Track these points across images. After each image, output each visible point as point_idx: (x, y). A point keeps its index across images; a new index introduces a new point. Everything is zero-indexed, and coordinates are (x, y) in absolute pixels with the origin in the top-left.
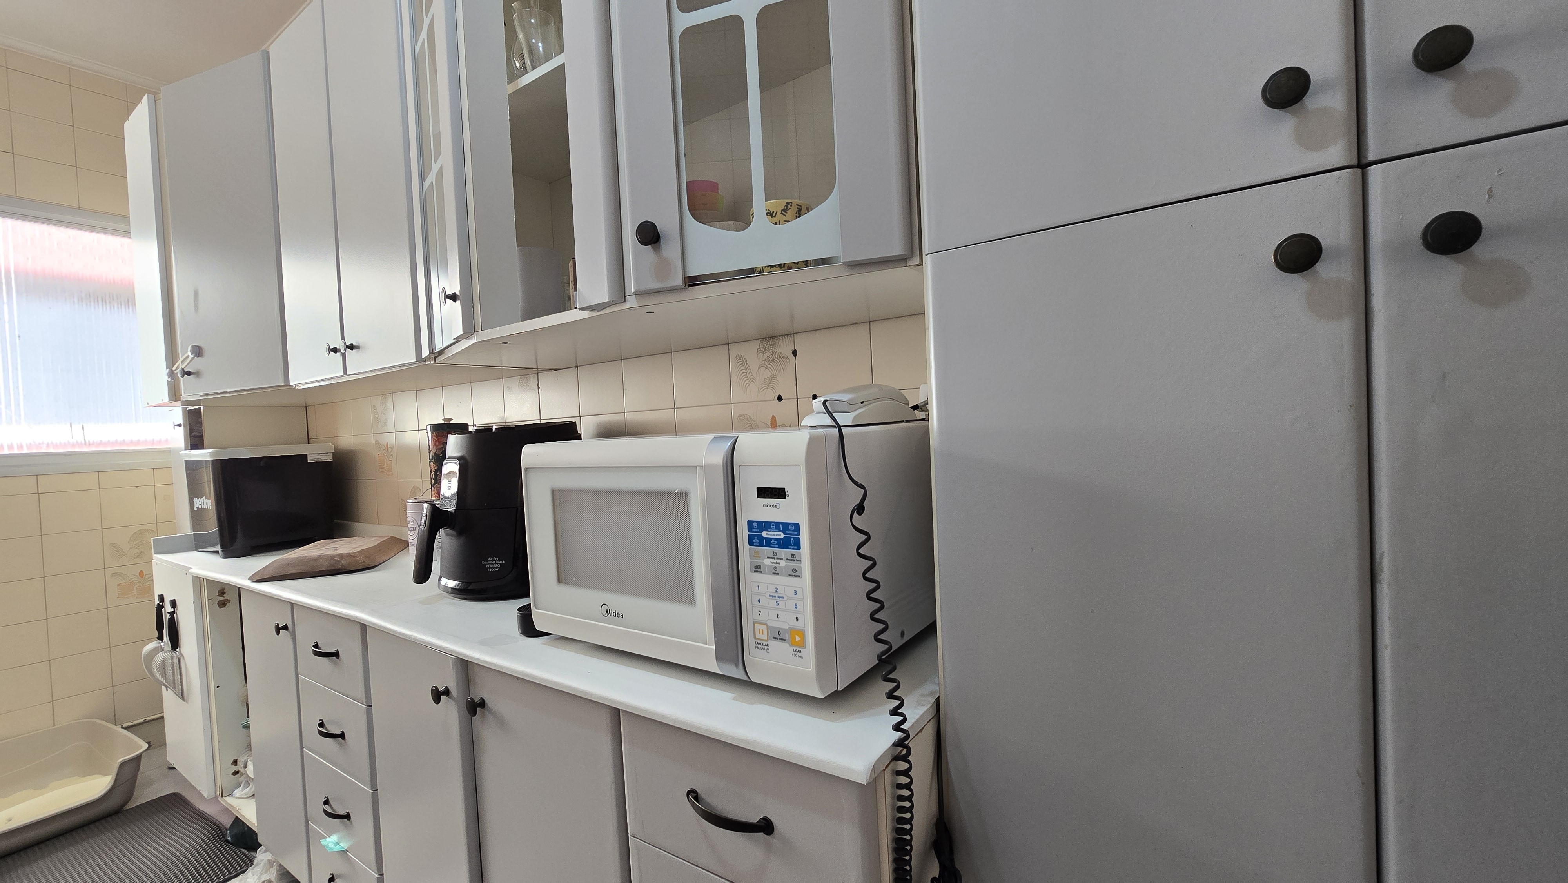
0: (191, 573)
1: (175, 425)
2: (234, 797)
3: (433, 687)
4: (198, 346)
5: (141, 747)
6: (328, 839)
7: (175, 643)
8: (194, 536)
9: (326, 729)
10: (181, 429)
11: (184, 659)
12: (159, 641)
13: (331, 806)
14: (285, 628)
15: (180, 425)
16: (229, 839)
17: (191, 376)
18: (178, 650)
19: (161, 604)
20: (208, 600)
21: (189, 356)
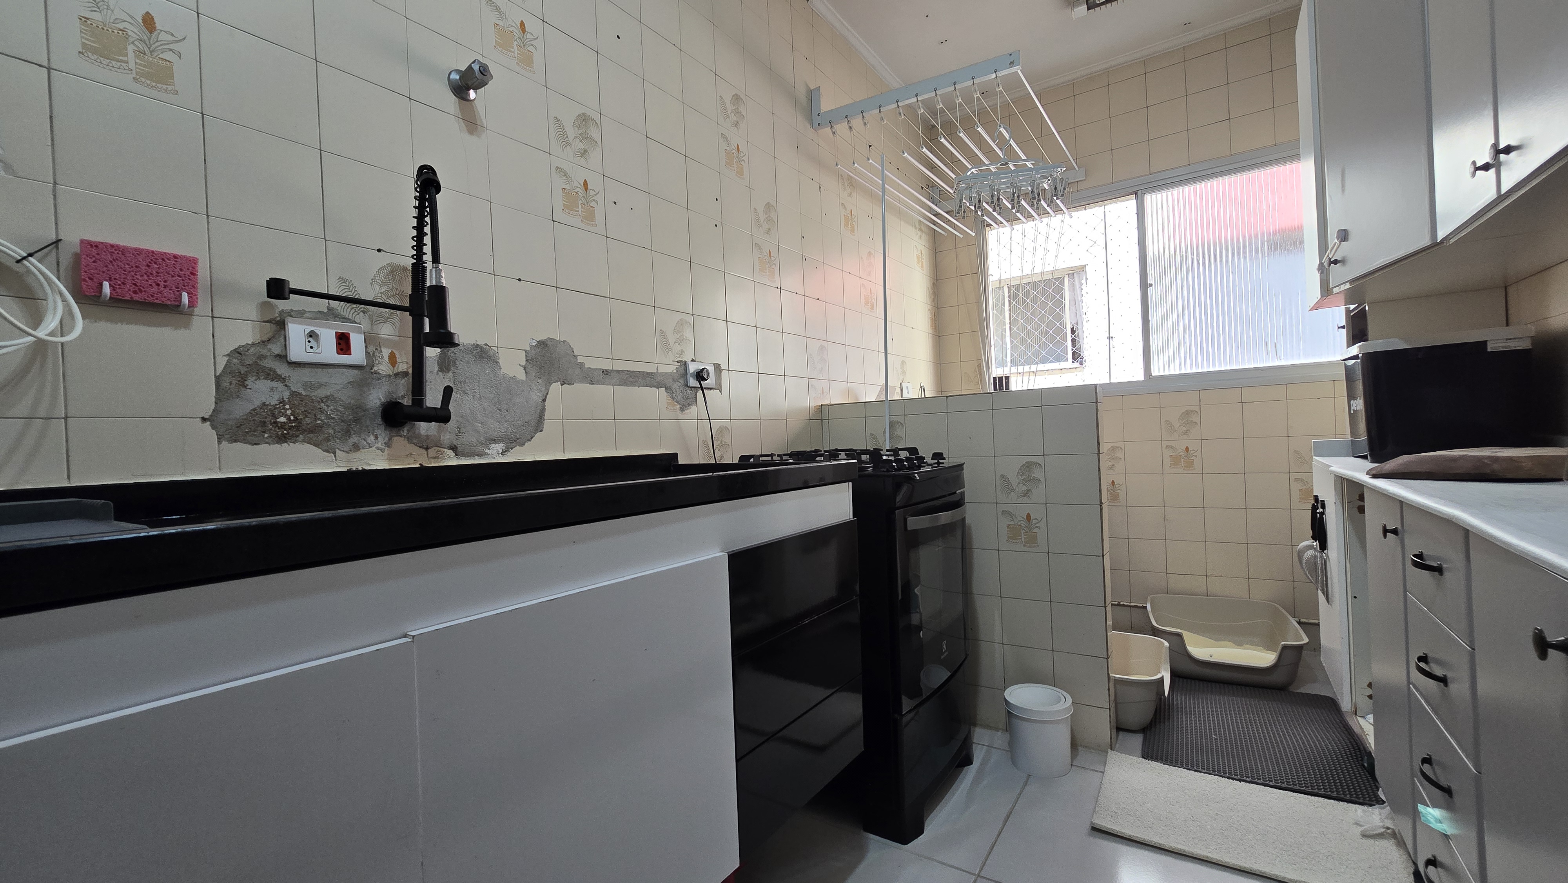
0: (1332, 472)
1: (1339, 328)
2: (1367, 721)
3: (1537, 629)
4: (1344, 230)
5: (1303, 640)
6: (1430, 810)
7: (1323, 546)
8: (1352, 442)
9: (1430, 668)
10: (1344, 331)
11: (1330, 562)
12: (1313, 541)
13: (1434, 770)
14: (1395, 532)
15: (1343, 327)
16: (1366, 765)
17: (1338, 264)
18: (1325, 551)
19: (1316, 504)
20: (1347, 502)
21: (1336, 243)
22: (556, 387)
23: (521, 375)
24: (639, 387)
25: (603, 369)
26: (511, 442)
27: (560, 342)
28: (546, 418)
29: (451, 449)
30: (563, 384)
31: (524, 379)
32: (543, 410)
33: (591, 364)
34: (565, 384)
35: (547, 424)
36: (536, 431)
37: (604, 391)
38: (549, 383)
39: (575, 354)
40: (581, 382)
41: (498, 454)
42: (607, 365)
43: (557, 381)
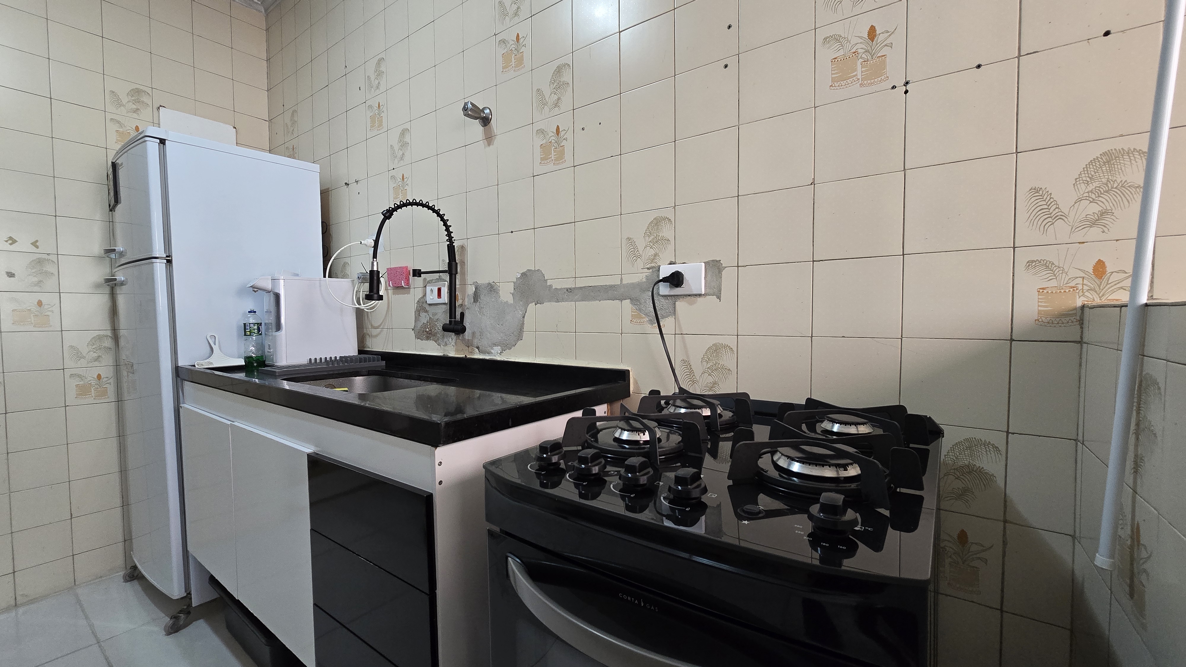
22: (531, 306)
23: (511, 300)
24: (600, 301)
25: (567, 288)
26: (506, 346)
27: (535, 271)
28: (525, 330)
29: (477, 348)
30: (537, 304)
31: (513, 303)
32: (523, 324)
33: (557, 285)
34: (538, 303)
35: (525, 334)
36: (518, 340)
37: (566, 306)
38: (526, 305)
39: (546, 278)
40: (550, 301)
41: (498, 353)
42: (569, 284)
43: (532, 302)
